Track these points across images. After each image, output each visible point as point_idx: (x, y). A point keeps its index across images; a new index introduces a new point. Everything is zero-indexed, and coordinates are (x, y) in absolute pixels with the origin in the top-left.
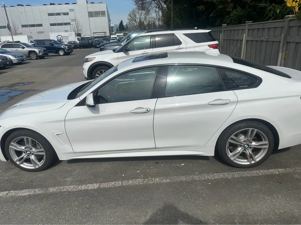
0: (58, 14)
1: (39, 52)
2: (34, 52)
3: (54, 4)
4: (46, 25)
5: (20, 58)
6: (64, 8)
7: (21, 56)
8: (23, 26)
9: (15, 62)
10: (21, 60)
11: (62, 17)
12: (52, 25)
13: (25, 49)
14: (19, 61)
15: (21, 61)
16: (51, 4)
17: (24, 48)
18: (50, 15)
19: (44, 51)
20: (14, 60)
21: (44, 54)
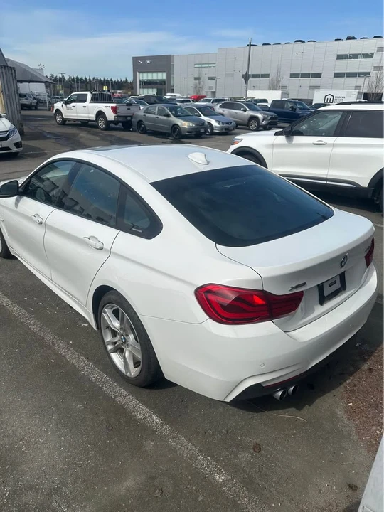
0: (355, 56)
1: (263, 120)
2: (256, 118)
3: (354, 38)
4: (328, 75)
5: (225, 125)
6: (370, 45)
7: (228, 123)
8: (293, 75)
9: (216, 130)
10: (226, 129)
11: (361, 61)
12: (337, 75)
13: (247, 113)
14: (222, 129)
15: (224, 131)
16: (349, 38)
17: (245, 111)
18: (340, 57)
19: (272, 118)
20: (216, 127)
21: (269, 124)
